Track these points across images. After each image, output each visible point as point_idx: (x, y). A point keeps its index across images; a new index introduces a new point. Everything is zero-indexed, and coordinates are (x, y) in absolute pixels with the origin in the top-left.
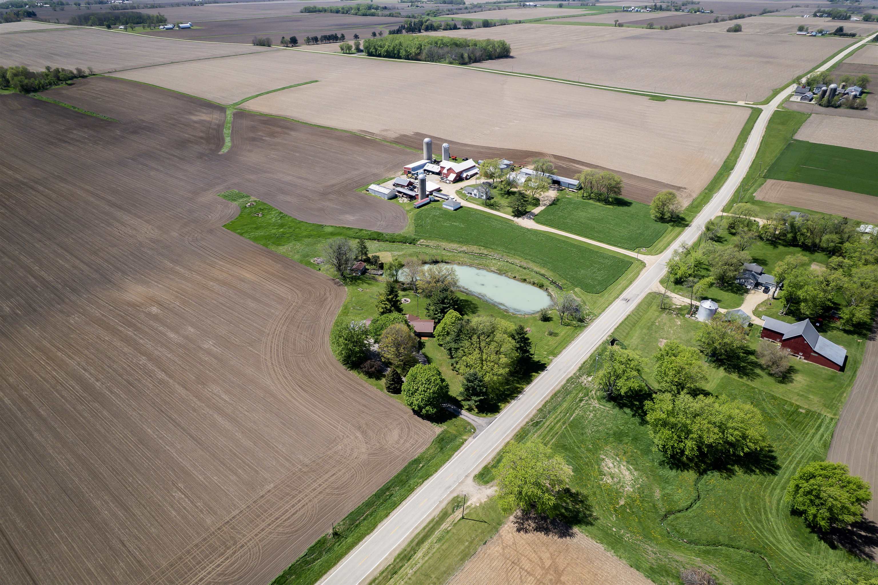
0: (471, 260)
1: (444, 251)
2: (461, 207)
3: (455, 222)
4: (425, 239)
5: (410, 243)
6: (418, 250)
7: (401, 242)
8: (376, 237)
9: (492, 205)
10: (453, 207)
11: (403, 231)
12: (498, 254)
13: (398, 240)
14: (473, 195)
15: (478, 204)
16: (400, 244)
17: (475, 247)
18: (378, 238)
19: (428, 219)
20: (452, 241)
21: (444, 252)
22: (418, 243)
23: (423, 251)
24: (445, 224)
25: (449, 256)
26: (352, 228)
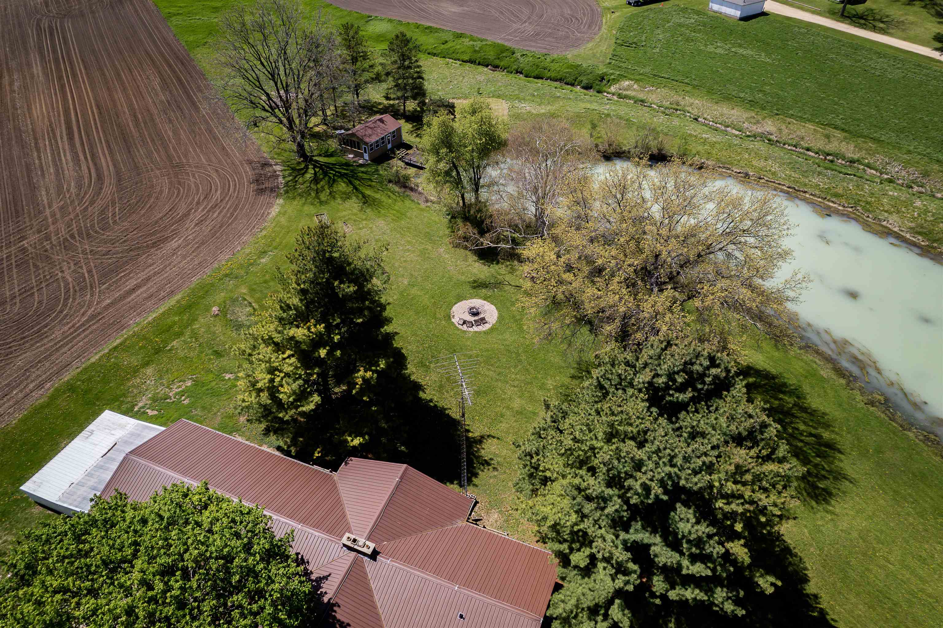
0: (793, 169)
1: (693, 125)
2: (764, 14)
3: (740, 46)
4: (637, 81)
5: (587, 87)
6: (606, 109)
7: (560, 80)
8: (491, 58)
9: (861, 18)
10: (742, 8)
11: (576, 52)
12: (906, 164)
13: (553, 75)
15: (814, 12)
16: (557, 84)
17: (810, 126)
18: (497, 62)
19: (659, 31)
20: (727, 98)
21: (693, 129)
22: (613, 89)
23: (622, 113)
24: (710, 48)
25: (713, 145)
26: (437, 30)
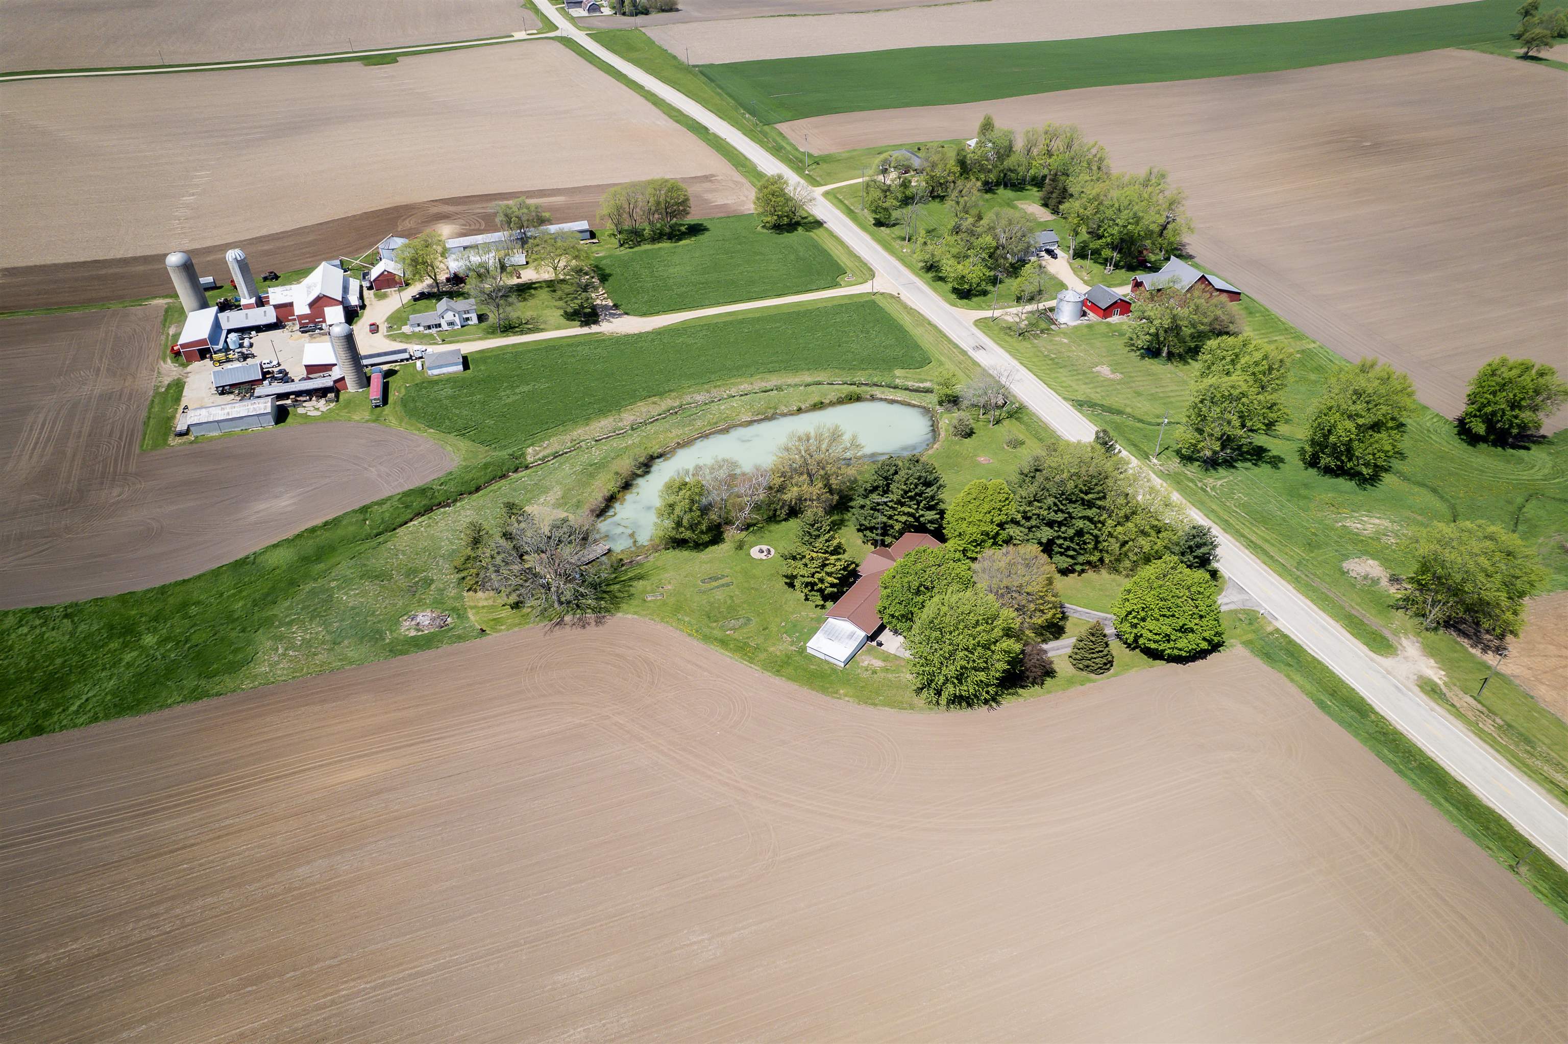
0: (685, 427)
2: (465, 358)
4: (531, 445)
5: (516, 470)
7: (495, 478)
8: (427, 502)
9: (512, 327)
11: (458, 459)
13: (484, 479)
14: (445, 326)
18: (436, 500)
20: (587, 419)
22: (531, 460)
24: (506, 400)
25: (644, 441)
